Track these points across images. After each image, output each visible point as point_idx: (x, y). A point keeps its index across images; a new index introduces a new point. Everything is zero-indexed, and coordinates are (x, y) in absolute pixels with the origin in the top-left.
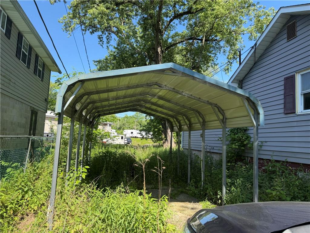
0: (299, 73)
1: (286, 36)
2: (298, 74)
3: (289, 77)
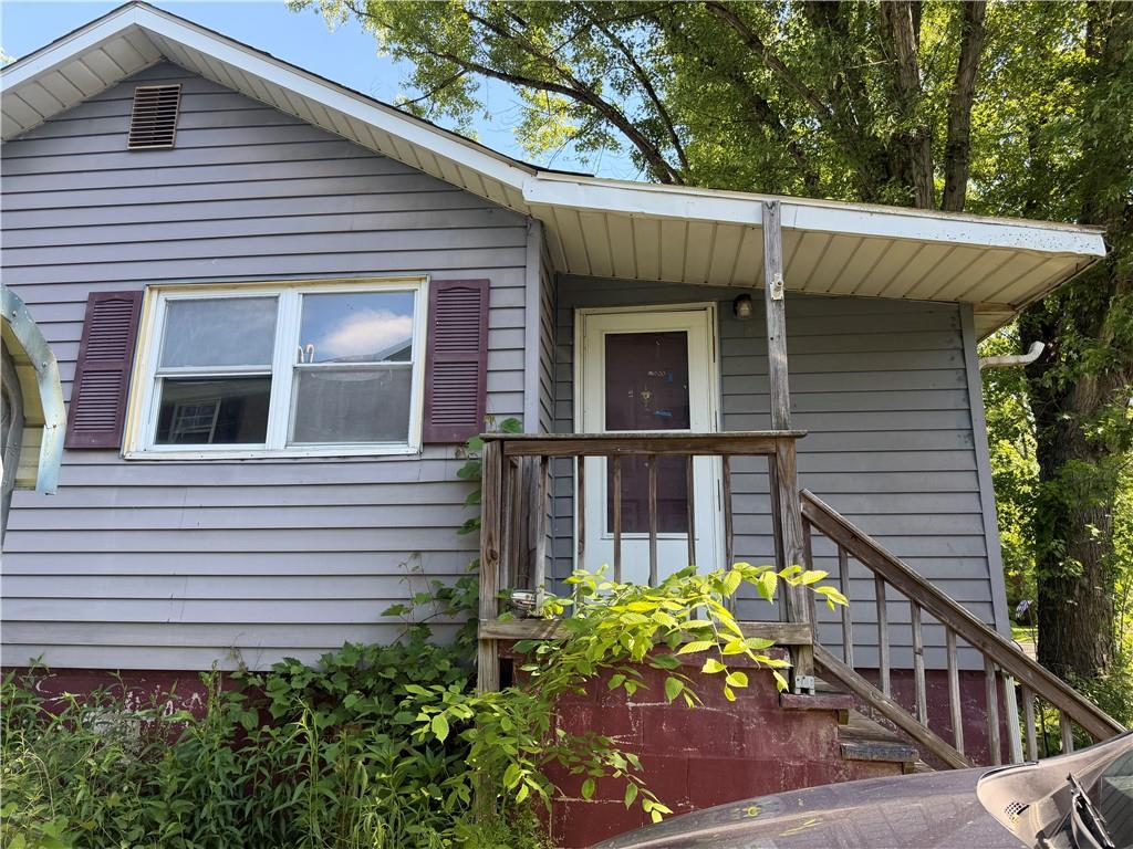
0: (159, 290)
1: (126, 125)
2: (155, 293)
3: (116, 297)
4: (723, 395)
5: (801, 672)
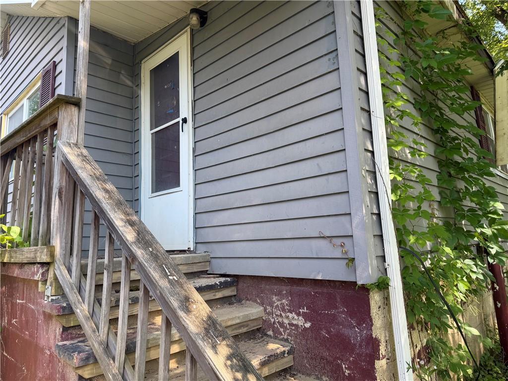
2: (7, 116)
4: (194, 88)
5: (48, 283)
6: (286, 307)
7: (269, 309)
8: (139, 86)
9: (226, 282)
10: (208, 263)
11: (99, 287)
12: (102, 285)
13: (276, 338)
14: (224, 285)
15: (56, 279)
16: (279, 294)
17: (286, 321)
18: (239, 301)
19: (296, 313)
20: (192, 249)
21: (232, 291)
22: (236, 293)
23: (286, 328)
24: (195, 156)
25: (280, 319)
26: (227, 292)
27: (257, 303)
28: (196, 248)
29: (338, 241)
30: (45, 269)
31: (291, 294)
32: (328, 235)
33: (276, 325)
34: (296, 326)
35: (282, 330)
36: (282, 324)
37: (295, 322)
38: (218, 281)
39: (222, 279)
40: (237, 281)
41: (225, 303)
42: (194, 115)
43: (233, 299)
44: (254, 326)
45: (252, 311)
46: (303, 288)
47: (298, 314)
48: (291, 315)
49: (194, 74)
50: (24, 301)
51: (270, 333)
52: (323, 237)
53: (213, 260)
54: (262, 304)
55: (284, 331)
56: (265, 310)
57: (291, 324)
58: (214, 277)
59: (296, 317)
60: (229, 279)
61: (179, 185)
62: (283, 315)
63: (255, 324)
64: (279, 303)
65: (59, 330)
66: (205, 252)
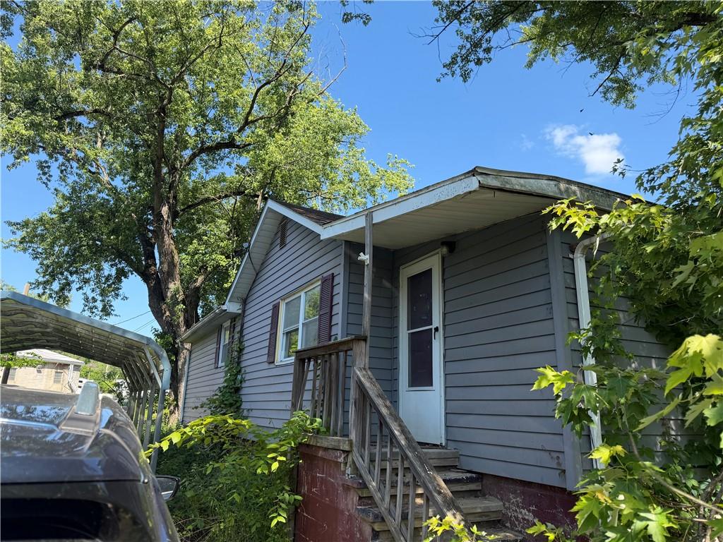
0: (284, 300)
3: (276, 305)
4: (445, 303)
5: (348, 465)
6: (520, 504)
7: (507, 505)
8: (397, 288)
9: (471, 478)
10: (457, 460)
11: (383, 471)
12: (386, 469)
13: (512, 529)
14: (470, 480)
15: (354, 462)
16: (514, 492)
17: (520, 516)
18: (484, 495)
19: (527, 510)
20: (443, 445)
21: (477, 486)
22: (480, 488)
23: (520, 521)
24: (445, 362)
25: (516, 514)
26: (472, 487)
27: (498, 498)
28: (447, 444)
29: (555, 455)
30: (346, 454)
31: (523, 493)
32: (549, 449)
33: (513, 519)
34: (528, 520)
35: (517, 523)
36: (517, 518)
37: (527, 517)
38: (464, 476)
39: (469, 475)
40: (482, 478)
41: (471, 495)
42: (444, 326)
43: (478, 493)
44: (493, 517)
45: (492, 504)
46: (532, 490)
47: (529, 511)
48: (523, 511)
49: (444, 291)
50: (324, 476)
51: (508, 525)
52: (545, 450)
53: (461, 457)
54: (502, 500)
55: (519, 524)
56: (504, 504)
57: (524, 519)
58: (463, 472)
59: (527, 513)
60: (474, 475)
61: (432, 385)
62: (518, 510)
63: (495, 516)
64: (514, 500)
65: (356, 499)
66: (455, 449)
